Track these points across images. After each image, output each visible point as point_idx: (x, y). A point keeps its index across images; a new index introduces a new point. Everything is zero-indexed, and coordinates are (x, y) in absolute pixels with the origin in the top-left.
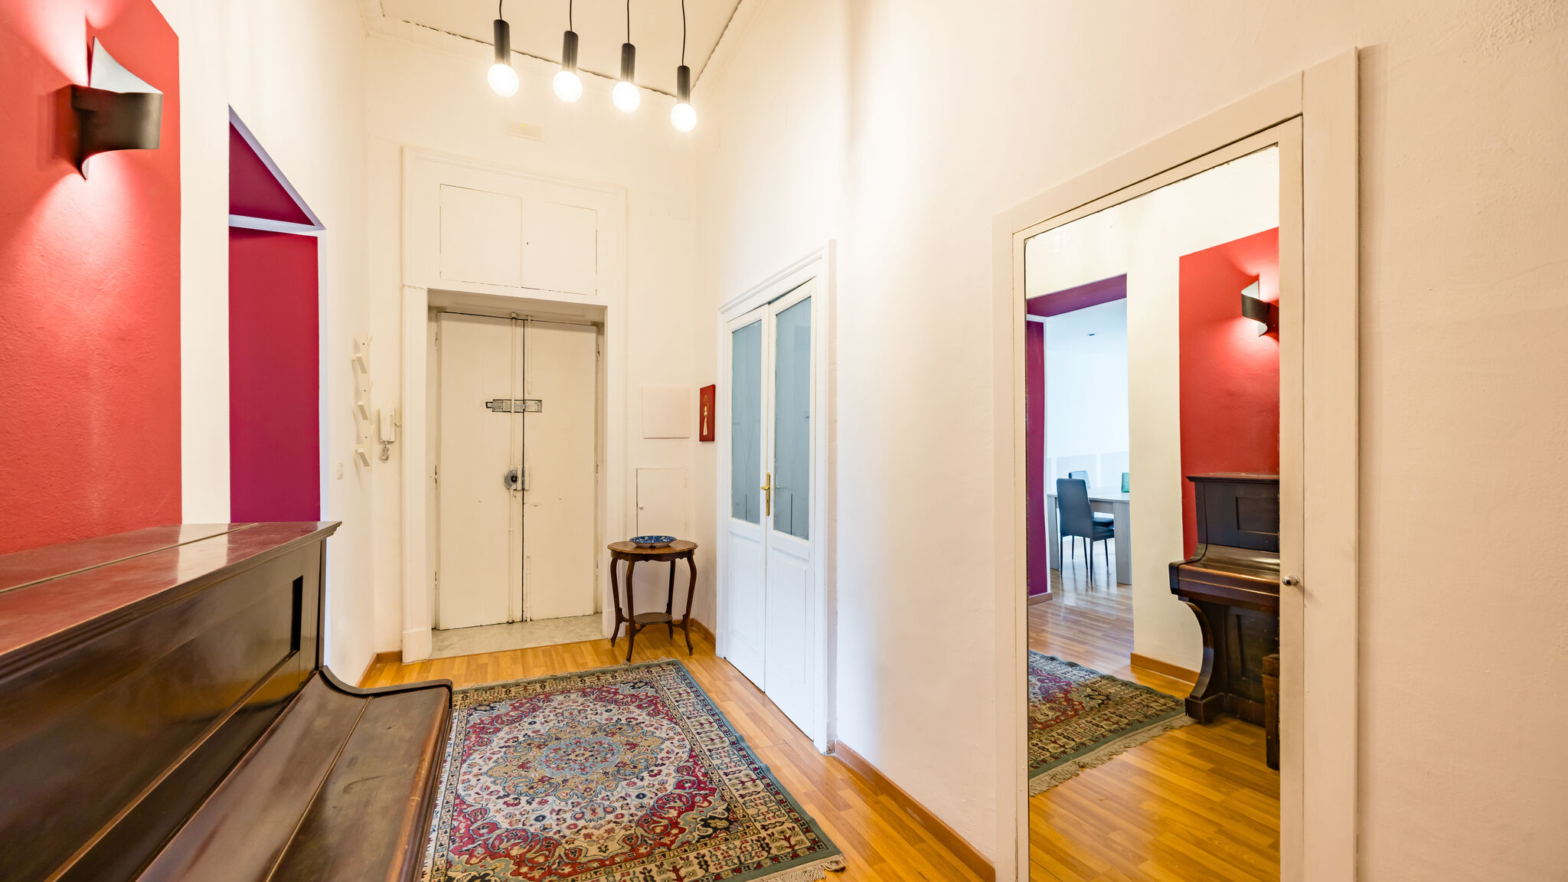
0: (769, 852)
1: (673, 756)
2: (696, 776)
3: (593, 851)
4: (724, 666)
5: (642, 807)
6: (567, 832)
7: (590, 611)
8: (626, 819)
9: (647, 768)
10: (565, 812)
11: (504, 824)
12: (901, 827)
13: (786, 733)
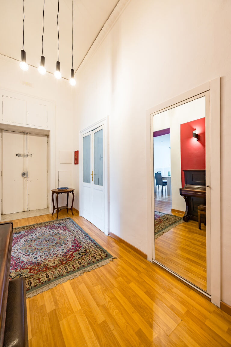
0: (96, 259)
1: (70, 240)
2: (77, 244)
3: (51, 264)
4: (81, 218)
5: (63, 252)
6: (43, 261)
7: (46, 207)
8: (59, 256)
9: (64, 243)
10: (43, 256)
11: (26, 261)
12: (126, 250)
13: (98, 232)
